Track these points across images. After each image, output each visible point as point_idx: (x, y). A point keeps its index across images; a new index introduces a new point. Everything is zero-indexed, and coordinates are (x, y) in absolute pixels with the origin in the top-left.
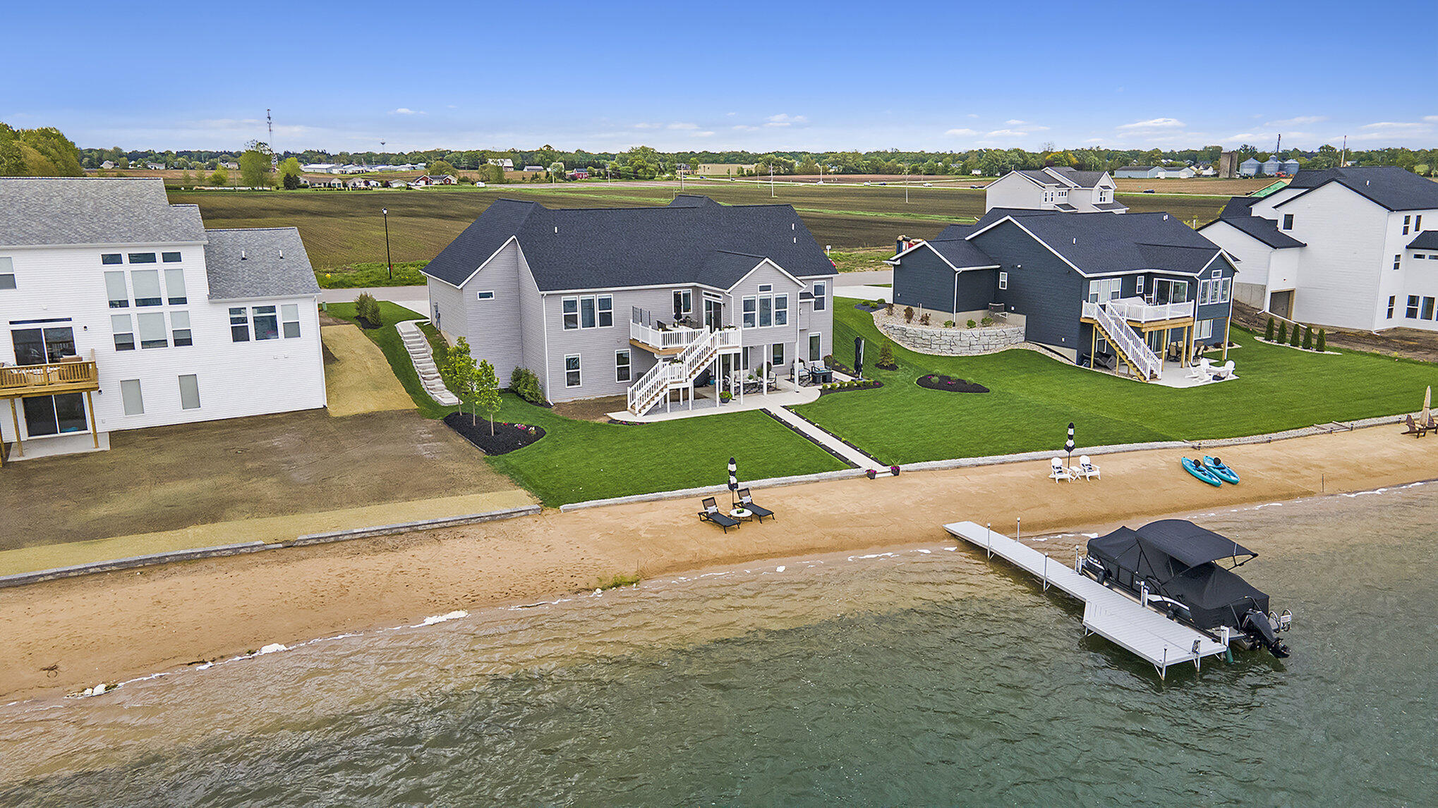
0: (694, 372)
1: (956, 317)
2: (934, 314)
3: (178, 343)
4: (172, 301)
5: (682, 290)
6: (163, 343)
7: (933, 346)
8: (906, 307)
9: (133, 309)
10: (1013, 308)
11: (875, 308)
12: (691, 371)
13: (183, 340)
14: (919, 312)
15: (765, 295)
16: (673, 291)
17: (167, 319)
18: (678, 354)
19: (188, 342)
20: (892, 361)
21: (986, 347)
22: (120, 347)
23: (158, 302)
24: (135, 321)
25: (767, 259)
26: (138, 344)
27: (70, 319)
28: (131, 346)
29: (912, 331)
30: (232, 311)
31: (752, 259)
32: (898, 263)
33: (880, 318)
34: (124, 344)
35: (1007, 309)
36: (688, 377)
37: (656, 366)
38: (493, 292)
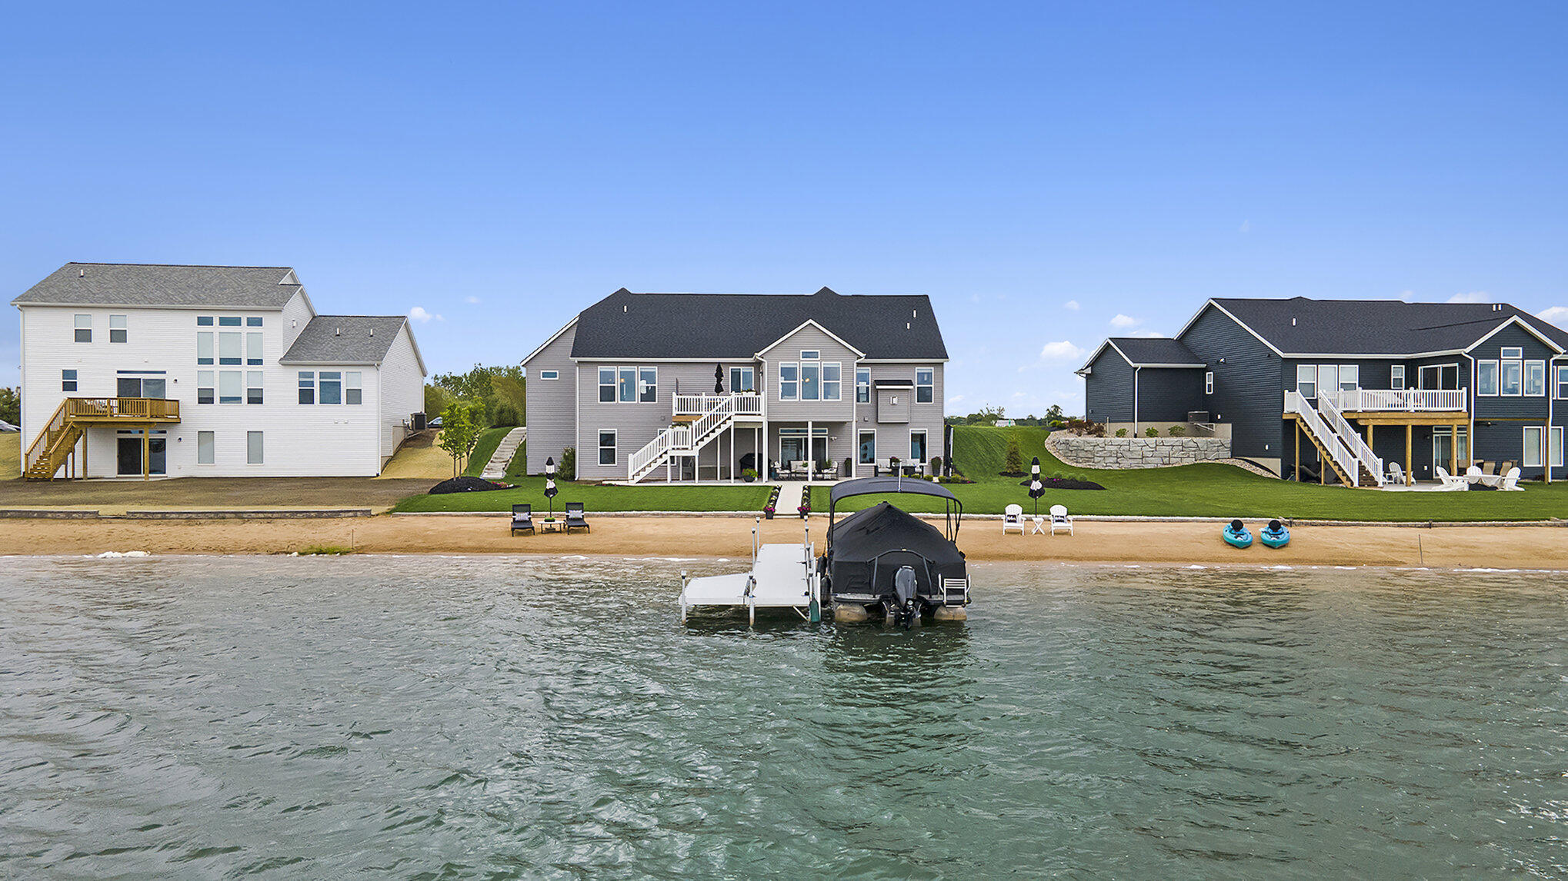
0: (702, 439)
1: (1133, 426)
3: (251, 401)
4: (250, 362)
6: (238, 399)
9: (217, 367)
10: (1219, 417)
13: (256, 398)
15: (809, 363)
17: (243, 379)
19: (260, 401)
22: (201, 401)
23: (238, 361)
24: (217, 379)
26: (217, 399)
27: (165, 372)
28: (210, 401)
30: (301, 374)
34: (206, 398)
35: (1211, 418)
38: (557, 371)
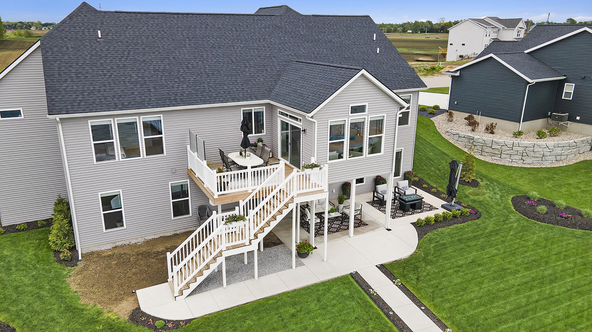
0: (262, 229)
1: (523, 126)
2: (500, 123)
5: (253, 108)
7: (503, 156)
8: (467, 115)
10: (578, 118)
11: (433, 114)
12: (257, 229)
14: (483, 121)
15: (357, 117)
16: (242, 109)
18: (241, 201)
20: (472, 176)
21: (558, 158)
25: (363, 71)
29: (480, 141)
31: (343, 71)
32: (458, 74)
33: (441, 124)
35: (572, 119)
36: (252, 237)
37: (210, 219)
38: (21, 109)
